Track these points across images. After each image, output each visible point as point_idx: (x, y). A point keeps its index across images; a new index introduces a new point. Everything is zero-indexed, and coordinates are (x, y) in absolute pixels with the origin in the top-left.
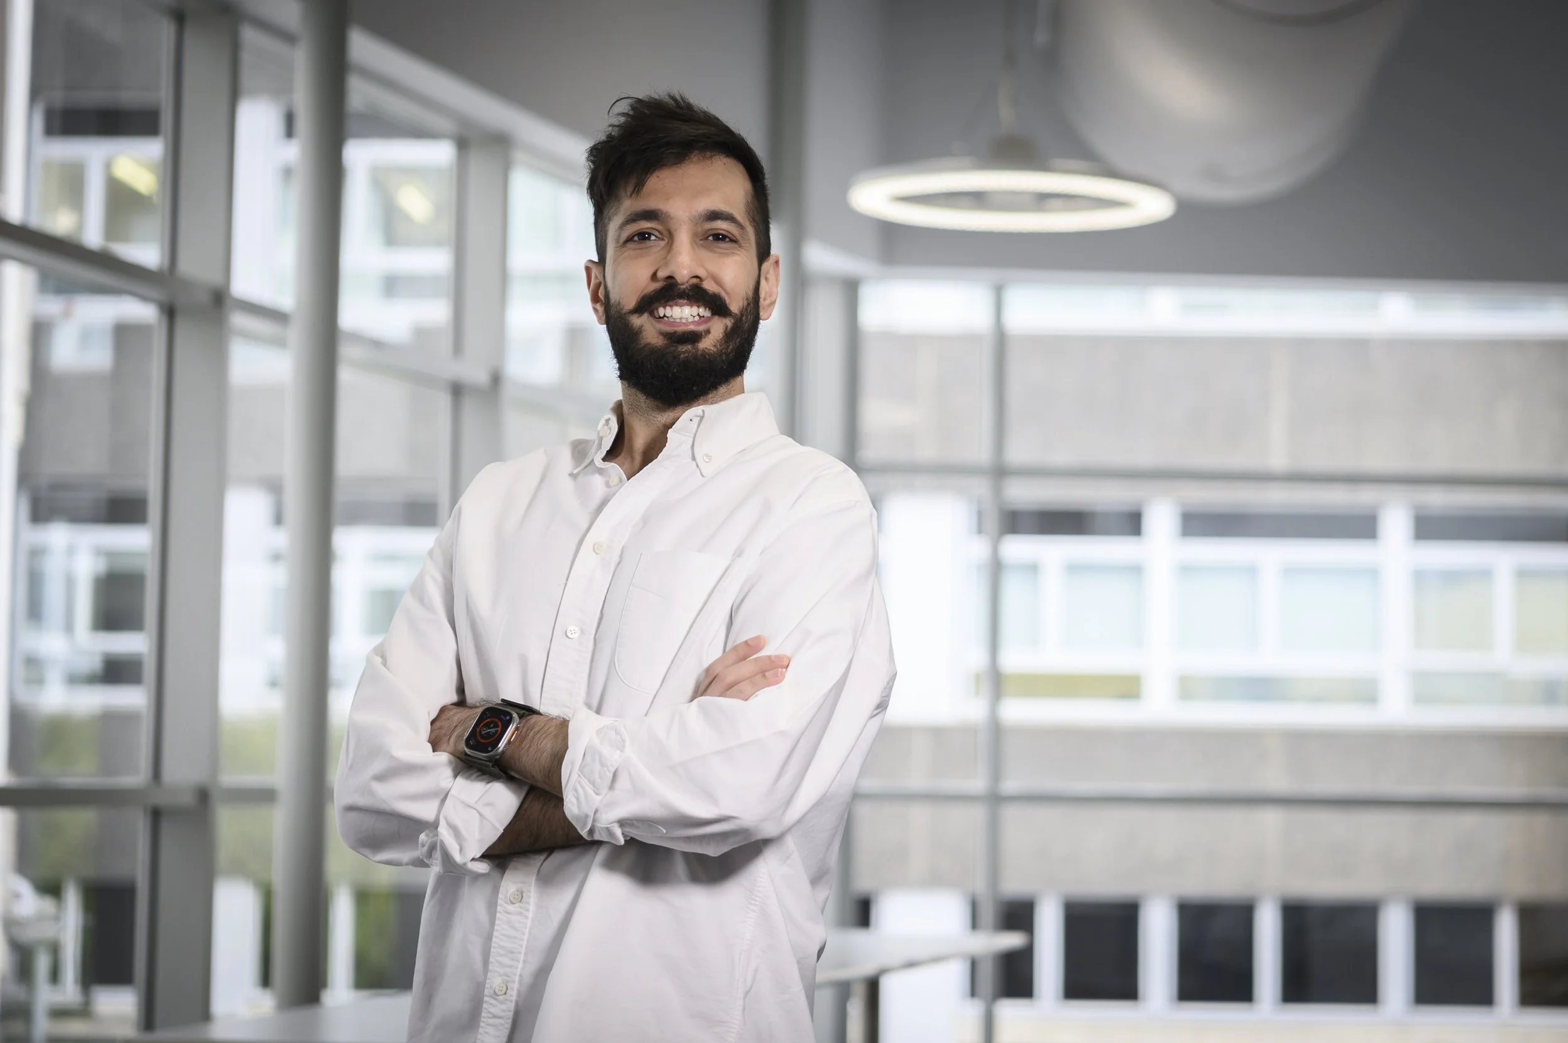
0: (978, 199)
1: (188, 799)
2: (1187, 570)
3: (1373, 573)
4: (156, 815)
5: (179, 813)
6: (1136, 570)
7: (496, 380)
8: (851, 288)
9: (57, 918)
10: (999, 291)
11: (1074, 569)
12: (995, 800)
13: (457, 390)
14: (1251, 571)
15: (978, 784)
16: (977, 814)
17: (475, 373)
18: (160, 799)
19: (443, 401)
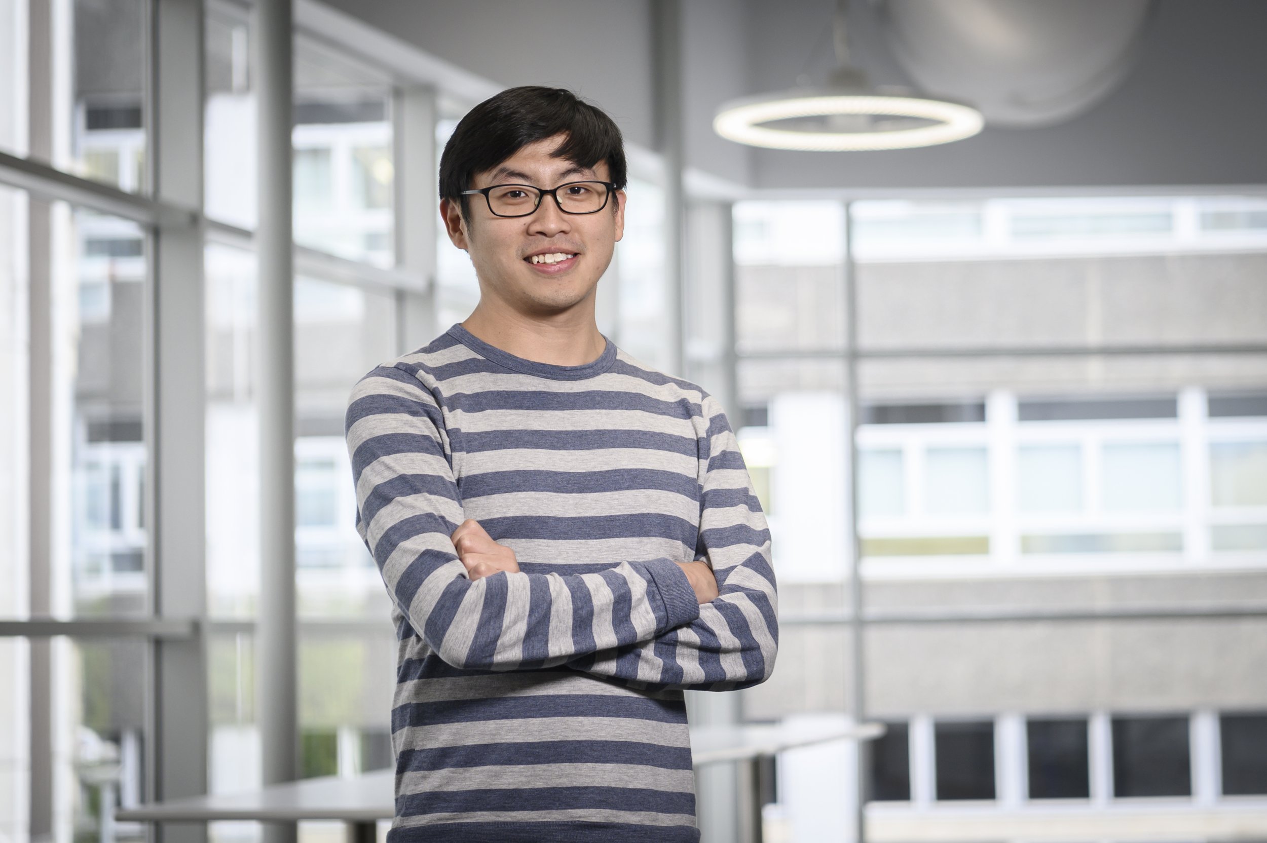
0: (820, 123)
1: (183, 630)
2: (1024, 450)
3: (1175, 446)
4: (158, 643)
5: (178, 642)
6: (982, 451)
7: (432, 286)
8: (726, 208)
9: (118, 762)
10: (848, 206)
11: (932, 452)
12: (860, 623)
13: (400, 296)
14: (1076, 449)
15: (845, 610)
16: (843, 637)
17: (414, 280)
18: (160, 629)
19: (388, 305)
